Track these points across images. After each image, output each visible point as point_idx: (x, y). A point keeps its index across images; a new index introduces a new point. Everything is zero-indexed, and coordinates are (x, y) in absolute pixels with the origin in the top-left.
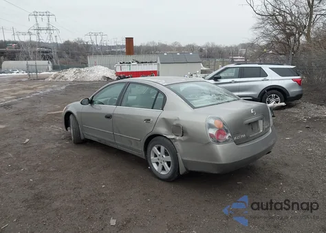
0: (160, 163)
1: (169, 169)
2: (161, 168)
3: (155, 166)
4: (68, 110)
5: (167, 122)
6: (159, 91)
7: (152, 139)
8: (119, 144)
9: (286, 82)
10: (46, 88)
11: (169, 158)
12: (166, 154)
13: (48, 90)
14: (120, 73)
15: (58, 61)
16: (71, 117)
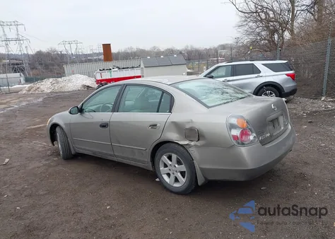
0: (172, 174)
1: (184, 180)
2: (173, 179)
3: (165, 177)
4: (54, 121)
5: (177, 126)
6: (164, 92)
7: (161, 147)
8: (119, 156)
9: (280, 78)
10: (21, 101)
11: (183, 168)
12: (179, 163)
13: (24, 104)
14: (102, 80)
15: (31, 73)
16: (58, 129)
